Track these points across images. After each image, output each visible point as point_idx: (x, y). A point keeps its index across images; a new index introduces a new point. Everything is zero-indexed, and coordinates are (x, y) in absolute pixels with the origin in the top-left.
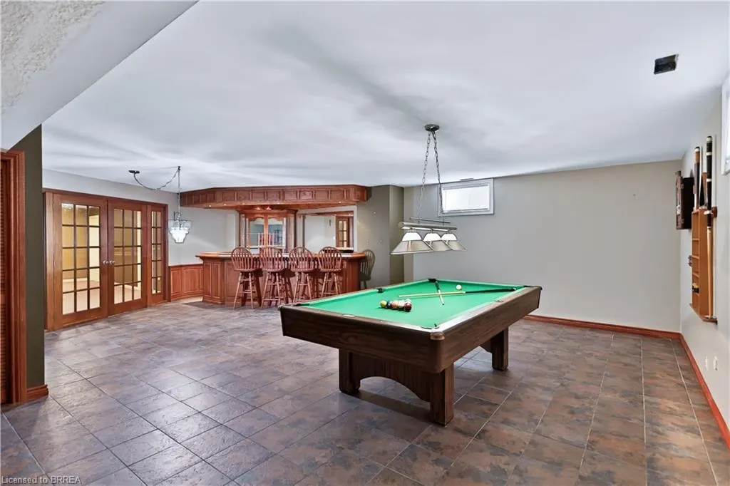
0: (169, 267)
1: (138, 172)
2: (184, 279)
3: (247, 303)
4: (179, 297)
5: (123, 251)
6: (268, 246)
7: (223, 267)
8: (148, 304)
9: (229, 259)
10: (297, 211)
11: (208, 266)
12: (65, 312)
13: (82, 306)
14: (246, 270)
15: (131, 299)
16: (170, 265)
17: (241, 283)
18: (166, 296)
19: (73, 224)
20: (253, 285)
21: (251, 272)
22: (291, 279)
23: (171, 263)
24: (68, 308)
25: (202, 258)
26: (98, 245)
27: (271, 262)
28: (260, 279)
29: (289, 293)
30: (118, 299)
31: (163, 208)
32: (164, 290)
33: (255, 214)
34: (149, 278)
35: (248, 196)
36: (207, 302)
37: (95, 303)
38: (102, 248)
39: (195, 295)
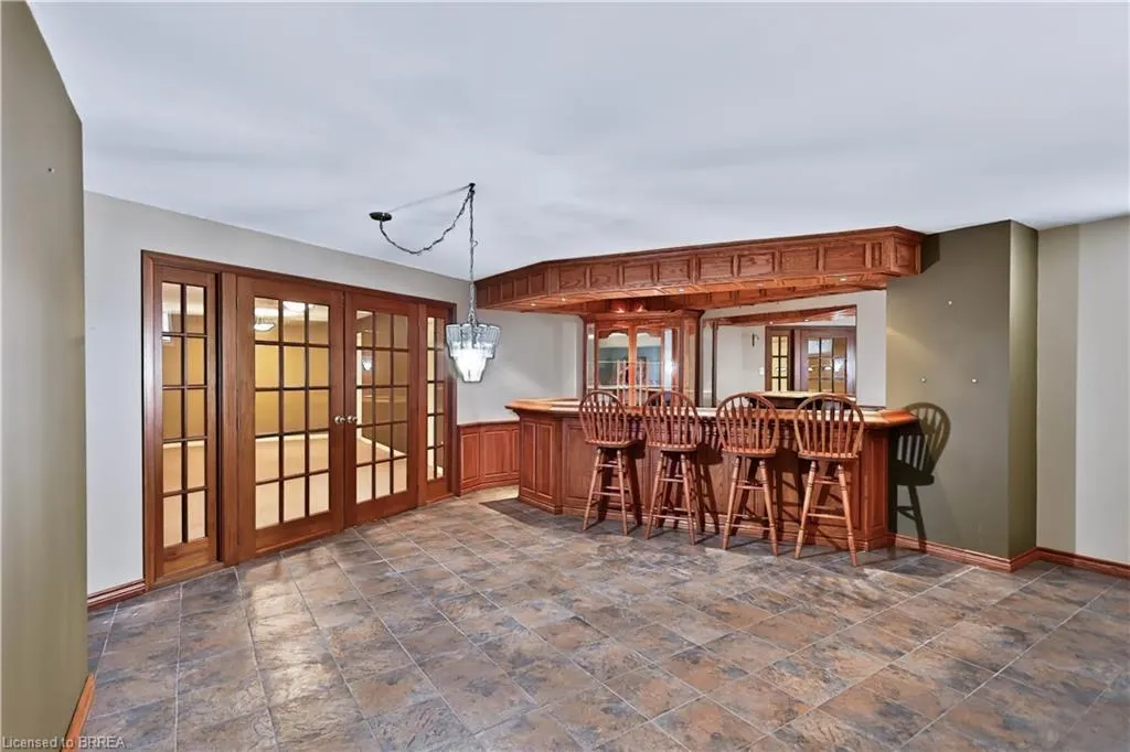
0: (458, 427)
1: (388, 218)
2: (485, 453)
3: (610, 514)
4: (476, 486)
5: (374, 395)
6: (636, 386)
7: (559, 430)
8: (420, 501)
9: (575, 416)
10: (703, 312)
11: (527, 429)
12: (259, 525)
13: (294, 512)
14: (610, 444)
15: (387, 493)
16: (459, 423)
17: (599, 472)
18: (453, 485)
19: (277, 340)
20: (624, 477)
21: (621, 449)
22: (712, 468)
23: (462, 419)
24: (266, 516)
25: (518, 411)
26: (327, 384)
27: (664, 426)
28: (639, 462)
29: (707, 500)
30: (363, 495)
31: (446, 312)
32: (447, 471)
33: (615, 321)
34: (422, 449)
35: (614, 277)
36: (528, 503)
37: (320, 503)
38: (333, 391)
39: (505, 483)
